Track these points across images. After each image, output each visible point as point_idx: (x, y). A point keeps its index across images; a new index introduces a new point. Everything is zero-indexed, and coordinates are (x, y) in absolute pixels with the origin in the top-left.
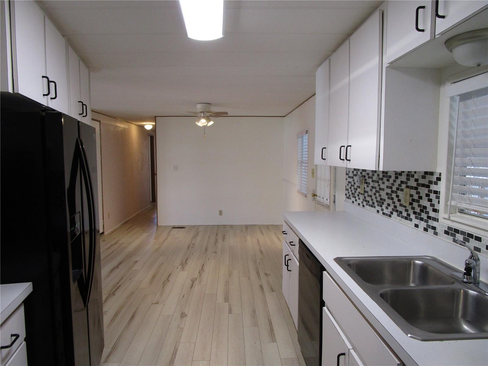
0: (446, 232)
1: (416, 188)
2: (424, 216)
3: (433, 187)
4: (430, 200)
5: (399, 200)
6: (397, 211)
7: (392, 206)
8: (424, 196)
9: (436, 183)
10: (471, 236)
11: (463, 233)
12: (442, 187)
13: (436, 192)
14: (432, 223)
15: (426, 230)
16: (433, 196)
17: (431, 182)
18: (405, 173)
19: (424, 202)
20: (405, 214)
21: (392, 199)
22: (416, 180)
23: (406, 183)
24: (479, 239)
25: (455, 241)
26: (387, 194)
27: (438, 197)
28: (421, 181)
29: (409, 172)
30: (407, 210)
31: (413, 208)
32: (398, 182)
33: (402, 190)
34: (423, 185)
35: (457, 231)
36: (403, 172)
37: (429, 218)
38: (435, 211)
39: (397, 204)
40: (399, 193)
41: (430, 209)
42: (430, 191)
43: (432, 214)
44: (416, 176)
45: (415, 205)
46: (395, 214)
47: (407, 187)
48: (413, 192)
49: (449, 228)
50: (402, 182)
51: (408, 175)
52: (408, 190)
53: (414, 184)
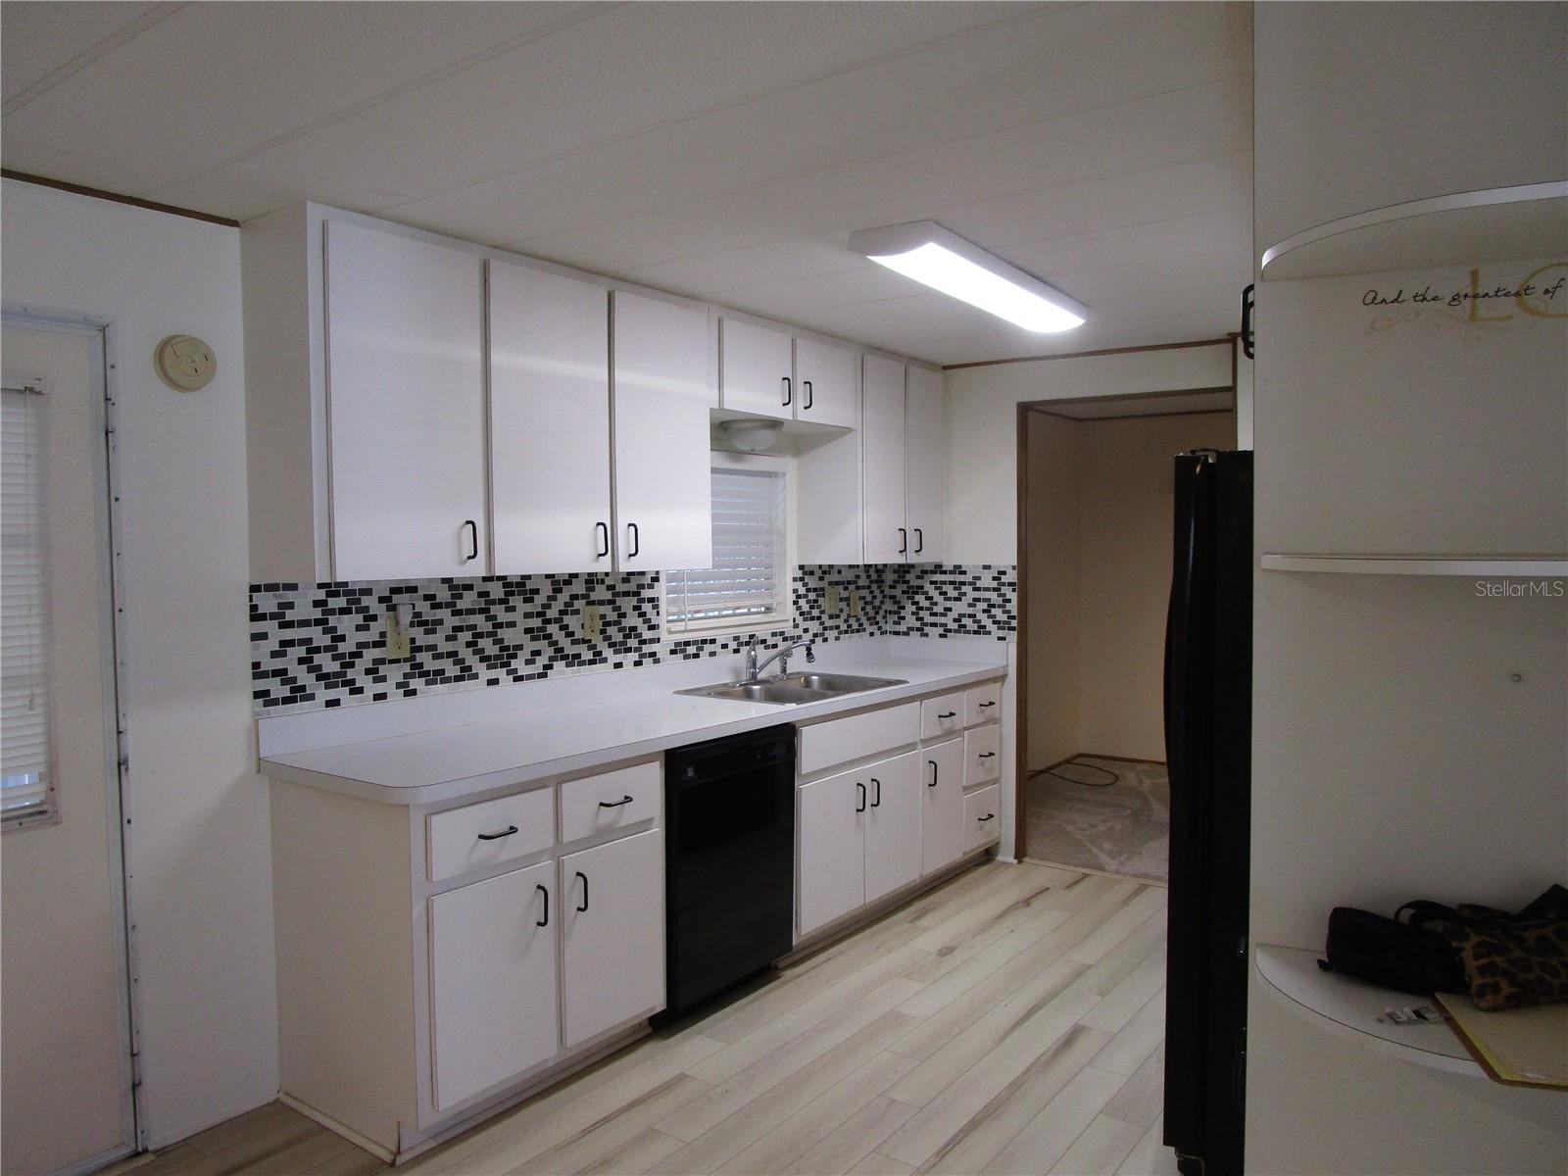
0: (673, 652)
1: (611, 602)
2: (633, 643)
3: (646, 593)
4: (642, 615)
5: (570, 634)
6: (565, 657)
7: (550, 651)
8: (629, 611)
9: (651, 587)
10: (704, 642)
11: (695, 642)
12: (661, 590)
13: (651, 600)
14: (646, 649)
15: (638, 663)
16: (646, 607)
17: (641, 586)
18: (582, 579)
19: (632, 620)
20: (587, 655)
21: (549, 636)
22: (611, 588)
23: (584, 597)
24: (713, 641)
25: (687, 657)
26: (527, 631)
27: (656, 607)
28: (621, 588)
29: (590, 574)
30: (592, 647)
31: (607, 638)
32: (563, 597)
33: (577, 612)
34: (626, 594)
35: (687, 643)
36: (575, 576)
37: (643, 642)
38: (652, 628)
39: (564, 642)
40: (567, 620)
41: (643, 629)
42: (642, 600)
43: (647, 635)
44: (609, 581)
45: (612, 631)
46: (559, 665)
47: (590, 603)
48: (607, 610)
49: (677, 644)
50: (574, 597)
51: (587, 582)
52: (591, 608)
53: (608, 595)
